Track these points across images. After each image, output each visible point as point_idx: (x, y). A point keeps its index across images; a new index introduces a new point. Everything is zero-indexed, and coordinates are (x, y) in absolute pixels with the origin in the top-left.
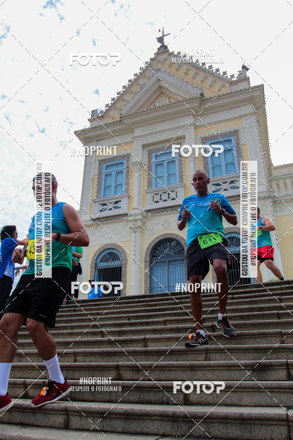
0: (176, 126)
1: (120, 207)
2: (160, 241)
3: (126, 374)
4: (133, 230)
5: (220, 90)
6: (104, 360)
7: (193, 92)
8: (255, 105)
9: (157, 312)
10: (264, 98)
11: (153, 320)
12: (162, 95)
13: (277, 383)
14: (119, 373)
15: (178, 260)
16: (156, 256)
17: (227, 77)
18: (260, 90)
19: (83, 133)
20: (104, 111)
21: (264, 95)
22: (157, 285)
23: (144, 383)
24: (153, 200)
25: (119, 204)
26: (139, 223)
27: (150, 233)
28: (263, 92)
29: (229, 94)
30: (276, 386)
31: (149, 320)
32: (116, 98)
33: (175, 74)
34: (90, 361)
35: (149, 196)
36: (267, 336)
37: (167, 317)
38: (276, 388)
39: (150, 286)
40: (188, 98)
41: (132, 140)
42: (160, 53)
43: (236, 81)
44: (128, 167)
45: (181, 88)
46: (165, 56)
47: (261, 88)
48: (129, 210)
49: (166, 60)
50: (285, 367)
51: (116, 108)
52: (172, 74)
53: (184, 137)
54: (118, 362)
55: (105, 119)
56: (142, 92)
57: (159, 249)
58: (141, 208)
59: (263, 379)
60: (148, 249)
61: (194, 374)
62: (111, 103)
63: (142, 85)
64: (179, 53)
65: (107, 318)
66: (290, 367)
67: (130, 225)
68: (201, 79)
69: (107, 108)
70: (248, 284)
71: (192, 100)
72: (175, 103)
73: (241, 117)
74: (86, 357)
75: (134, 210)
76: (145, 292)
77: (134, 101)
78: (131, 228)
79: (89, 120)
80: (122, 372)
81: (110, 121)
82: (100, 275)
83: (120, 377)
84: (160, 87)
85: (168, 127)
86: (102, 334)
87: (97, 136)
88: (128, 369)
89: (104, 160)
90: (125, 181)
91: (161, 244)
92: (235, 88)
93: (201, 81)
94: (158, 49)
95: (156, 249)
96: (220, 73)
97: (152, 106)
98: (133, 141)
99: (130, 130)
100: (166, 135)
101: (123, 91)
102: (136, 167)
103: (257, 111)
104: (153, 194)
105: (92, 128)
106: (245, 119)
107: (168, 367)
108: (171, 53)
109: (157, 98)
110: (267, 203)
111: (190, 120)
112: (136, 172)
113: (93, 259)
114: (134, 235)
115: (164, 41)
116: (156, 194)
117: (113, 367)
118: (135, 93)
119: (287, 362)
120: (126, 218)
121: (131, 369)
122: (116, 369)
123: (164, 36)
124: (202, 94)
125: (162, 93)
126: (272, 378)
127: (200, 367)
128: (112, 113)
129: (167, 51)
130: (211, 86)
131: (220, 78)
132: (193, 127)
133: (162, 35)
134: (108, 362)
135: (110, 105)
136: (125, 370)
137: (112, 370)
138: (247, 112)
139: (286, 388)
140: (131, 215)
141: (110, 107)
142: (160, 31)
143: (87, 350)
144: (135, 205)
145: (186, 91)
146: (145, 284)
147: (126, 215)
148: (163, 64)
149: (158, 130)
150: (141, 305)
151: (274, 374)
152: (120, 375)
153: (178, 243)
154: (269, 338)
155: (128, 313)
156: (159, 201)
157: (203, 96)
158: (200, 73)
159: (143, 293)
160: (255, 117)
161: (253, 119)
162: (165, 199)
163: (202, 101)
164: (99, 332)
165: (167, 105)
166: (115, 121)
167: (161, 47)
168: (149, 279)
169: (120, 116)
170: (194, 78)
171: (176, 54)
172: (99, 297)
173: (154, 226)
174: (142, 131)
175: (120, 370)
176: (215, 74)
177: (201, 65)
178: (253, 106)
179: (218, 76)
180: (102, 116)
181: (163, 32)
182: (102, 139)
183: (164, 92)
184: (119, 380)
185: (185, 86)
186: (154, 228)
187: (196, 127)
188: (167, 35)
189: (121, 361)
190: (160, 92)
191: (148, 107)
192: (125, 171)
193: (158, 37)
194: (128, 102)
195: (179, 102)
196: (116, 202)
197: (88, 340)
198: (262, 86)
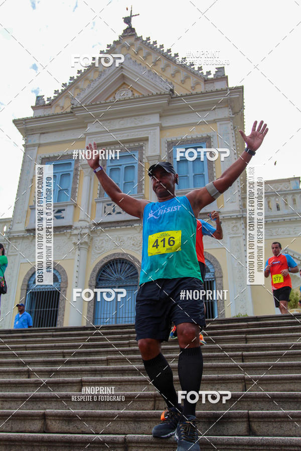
0: (138, 125)
1: (63, 218)
2: (109, 262)
3: (54, 425)
4: (77, 247)
5: (193, 88)
6: (28, 407)
7: (161, 86)
8: (232, 109)
9: (99, 348)
10: (243, 103)
11: (93, 358)
12: (124, 86)
13: (235, 439)
14: (45, 424)
15: (130, 286)
16: (103, 280)
17: (202, 73)
18: (239, 92)
19: (24, 123)
20: (52, 98)
21: (243, 99)
22: (102, 315)
23: (75, 437)
24: (105, 212)
25: (63, 214)
26: (86, 239)
27: (99, 252)
28: (243, 95)
29: (203, 94)
30: (233, 442)
31: (88, 358)
32: (67, 85)
33: (142, 63)
34: (10, 408)
35: (100, 207)
36: (227, 381)
37: (110, 354)
38: (233, 445)
39: (94, 316)
40: (155, 93)
41: (84, 136)
42: (125, 36)
43: (212, 79)
44: (76, 169)
45: (148, 80)
46: (132, 40)
47: (240, 90)
48: (73, 221)
49: (132, 45)
50: (245, 420)
51: (67, 97)
52: (139, 62)
53: (147, 139)
54: (45, 409)
55: (53, 108)
56: (100, 80)
57: (108, 271)
58: (89, 220)
59: (220, 432)
60: (94, 271)
61: (138, 426)
62: (62, 90)
63: (101, 72)
64: (148, 39)
65: (36, 354)
66: (251, 419)
67: (74, 240)
68: (172, 73)
69: (56, 95)
70: (211, 319)
71: (160, 95)
72: (139, 98)
73: (215, 121)
74: (5, 402)
75: (81, 222)
76: (87, 323)
77: (90, 89)
78: (75, 244)
79: (32, 107)
80: (49, 422)
81: (58, 111)
82: (32, 299)
83: (46, 428)
84: (123, 76)
85: (129, 125)
86: (29, 374)
87: (42, 128)
88: (58, 418)
89: (48, 158)
90: (71, 186)
91: (111, 265)
92: (210, 87)
93: (172, 74)
94: (124, 31)
95: (104, 271)
96: (194, 68)
97: (111, 99)
98: (85, 138)
99: (82, 124)
100: (126, 135)
101: (77, 77)
102: (86, 169)
103: (233, 116)
104: (105, 204)
105: (36, 118)
106: (220, 124)
107: (108, 417)
108: (140, 37)
109: (118, 89)
110: (238, 224)
111: (155, 119)
112: (86, 176)
113: (25, 278)
114: (78, 252)
115: (132, 23)
116: (108, 205)
117: (39, 416)
118: (92, 81)
119: (248, 413)
120: (70, 231)
121: (61, 418)
122: (42, 419)
123: (131, 16)
124: (172, 90)
125: (124, 83)
126: (230, 433)
127: (146, 417)
128: (61, 102)
129: (134, 35)
130: (183, 82)
131: (194, 73)
132: (158, 128)
133: (129, 15)
134: (32, 409)
135: (60, 91)
136: (54, 420)
137: (36, 419)
138: (223, 117)
139: (245, 445)
140: (76, 228)
141: (60, 94)
142: (127, 9)
143: (7, 393)
144: (82, 216)
145: (153, 85)
146: (88, 313)
147: (70, 227)
148: (128, 50)
149: (117, 127)
150: (80, 339)
151: (232, 428)
152: (46, 426)
153: (131, 265)
154: (230, 384)
155: (64, 349)
156: (112, 213)
157: (173, 93)
158: (172, 65)
159: (84, 324)
160: (232, 124)
161: (229, 125)
162: (119, 211)
163: (172, 98)
164: (25, 372)
165: (130, 99)
166: (65, 112)
167: (127, 28)
168: (93, 307)
169: (71, 106)
170: (164, 70)
171: (144, 39)
172: (29, 327)
173: (102, 243)
174: (96, 127)
175: (47, 420)
176: (189, 68)
177: (173, 55)
178: (230, 110)
179: (192, 71)
180: (49, 105)
181: (131, 11)
182: (47, 133)
183: (126, 83)
184: (44, 432)
185: (152, 79)
186: (103, 245)
187: (162, 129)
188: (136, 15)
189: (48, 409)
190: (122, 83)
191: (107, 99)
192: (72, 174)
193: (124, 17)
194: (83, 90)
195: (144, 97)
196: (59, 211)
197: (10, 381)
198: (242, 88)
